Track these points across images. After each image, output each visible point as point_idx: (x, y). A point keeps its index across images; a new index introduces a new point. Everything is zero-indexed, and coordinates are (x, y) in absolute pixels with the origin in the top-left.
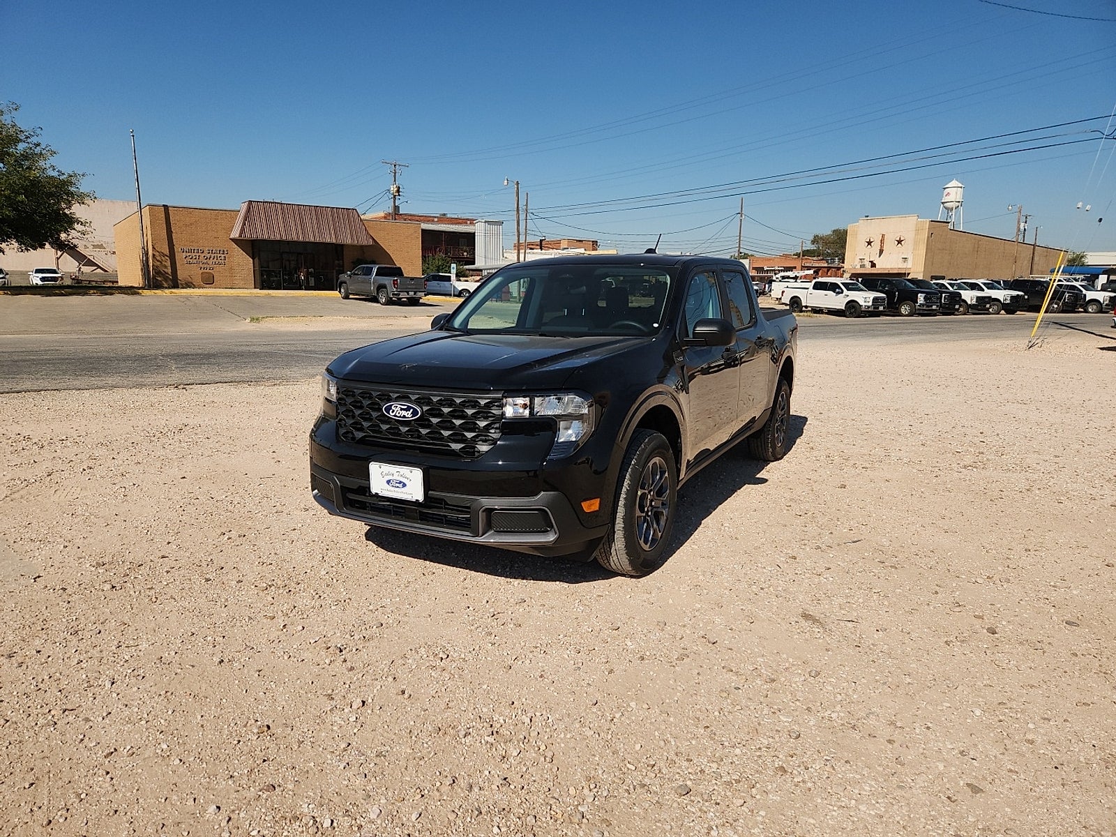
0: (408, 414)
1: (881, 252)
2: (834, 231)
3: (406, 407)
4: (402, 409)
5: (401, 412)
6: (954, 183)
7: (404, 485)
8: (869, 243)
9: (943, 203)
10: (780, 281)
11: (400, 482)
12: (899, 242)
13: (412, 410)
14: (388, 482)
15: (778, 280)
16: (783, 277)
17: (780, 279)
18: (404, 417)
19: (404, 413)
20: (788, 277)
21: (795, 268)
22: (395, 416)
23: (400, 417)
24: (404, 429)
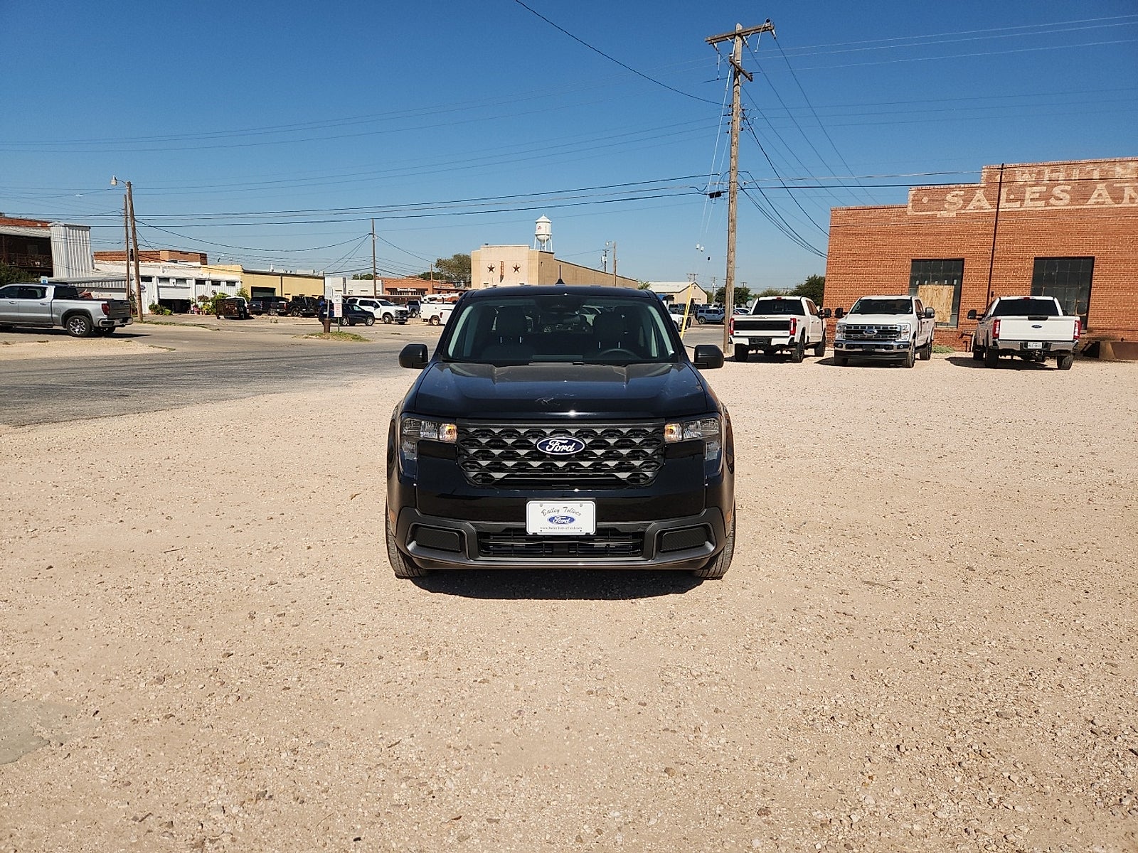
0: (570, 449)
1: (502, 277)
2: (455, 256)
3: (566, 441)
4: (561, 444)
5: (560, 447)
6: (543, 218)
7: (572, 520)
8: (491, 269)
9: (536, 235)
10: (428, 303)
11: (567, 518)
12: (516, 269)
13: (574, 444)
14: (551, 520)
15: (425, 302)
16: (431, 299)
17: (428, 301)
18: (565, 451)
19: (564, 447)
20: (435, 299)
21: (427, 290)
22: (553, 451)
23: (560, 452)
24: (560, 464)
